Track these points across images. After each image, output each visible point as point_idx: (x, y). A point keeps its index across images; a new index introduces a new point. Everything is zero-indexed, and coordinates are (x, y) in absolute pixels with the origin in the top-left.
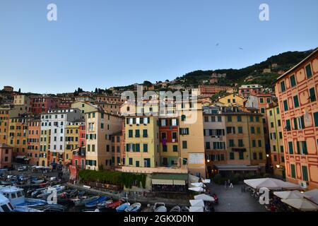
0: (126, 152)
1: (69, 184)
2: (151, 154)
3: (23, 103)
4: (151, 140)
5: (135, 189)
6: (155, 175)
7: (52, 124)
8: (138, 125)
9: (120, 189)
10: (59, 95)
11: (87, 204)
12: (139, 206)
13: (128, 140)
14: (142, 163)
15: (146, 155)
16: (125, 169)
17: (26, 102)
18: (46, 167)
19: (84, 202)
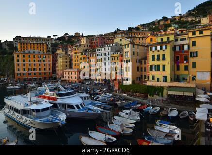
0: (150, 72)
1: (114, 93)
2: (168, 72)
3: (85, 42)
4: (168, 63)
5: (156, 97)
6: (170, 88)
7: (103, 54)
8: (158, 51)
9: (146, 97)
10: (106, 35)
11: (126, 106)
12: (158, 109)
13: (152, 63)
14: (161, 79)
15: (164, 73)
16: (149, 83)
17: (87, 42)
18: (101, 82)
19: (124, 104)
